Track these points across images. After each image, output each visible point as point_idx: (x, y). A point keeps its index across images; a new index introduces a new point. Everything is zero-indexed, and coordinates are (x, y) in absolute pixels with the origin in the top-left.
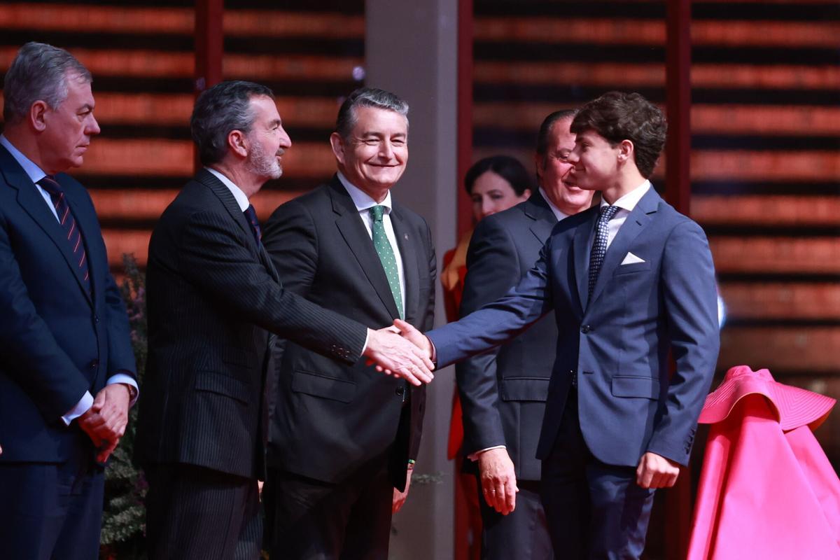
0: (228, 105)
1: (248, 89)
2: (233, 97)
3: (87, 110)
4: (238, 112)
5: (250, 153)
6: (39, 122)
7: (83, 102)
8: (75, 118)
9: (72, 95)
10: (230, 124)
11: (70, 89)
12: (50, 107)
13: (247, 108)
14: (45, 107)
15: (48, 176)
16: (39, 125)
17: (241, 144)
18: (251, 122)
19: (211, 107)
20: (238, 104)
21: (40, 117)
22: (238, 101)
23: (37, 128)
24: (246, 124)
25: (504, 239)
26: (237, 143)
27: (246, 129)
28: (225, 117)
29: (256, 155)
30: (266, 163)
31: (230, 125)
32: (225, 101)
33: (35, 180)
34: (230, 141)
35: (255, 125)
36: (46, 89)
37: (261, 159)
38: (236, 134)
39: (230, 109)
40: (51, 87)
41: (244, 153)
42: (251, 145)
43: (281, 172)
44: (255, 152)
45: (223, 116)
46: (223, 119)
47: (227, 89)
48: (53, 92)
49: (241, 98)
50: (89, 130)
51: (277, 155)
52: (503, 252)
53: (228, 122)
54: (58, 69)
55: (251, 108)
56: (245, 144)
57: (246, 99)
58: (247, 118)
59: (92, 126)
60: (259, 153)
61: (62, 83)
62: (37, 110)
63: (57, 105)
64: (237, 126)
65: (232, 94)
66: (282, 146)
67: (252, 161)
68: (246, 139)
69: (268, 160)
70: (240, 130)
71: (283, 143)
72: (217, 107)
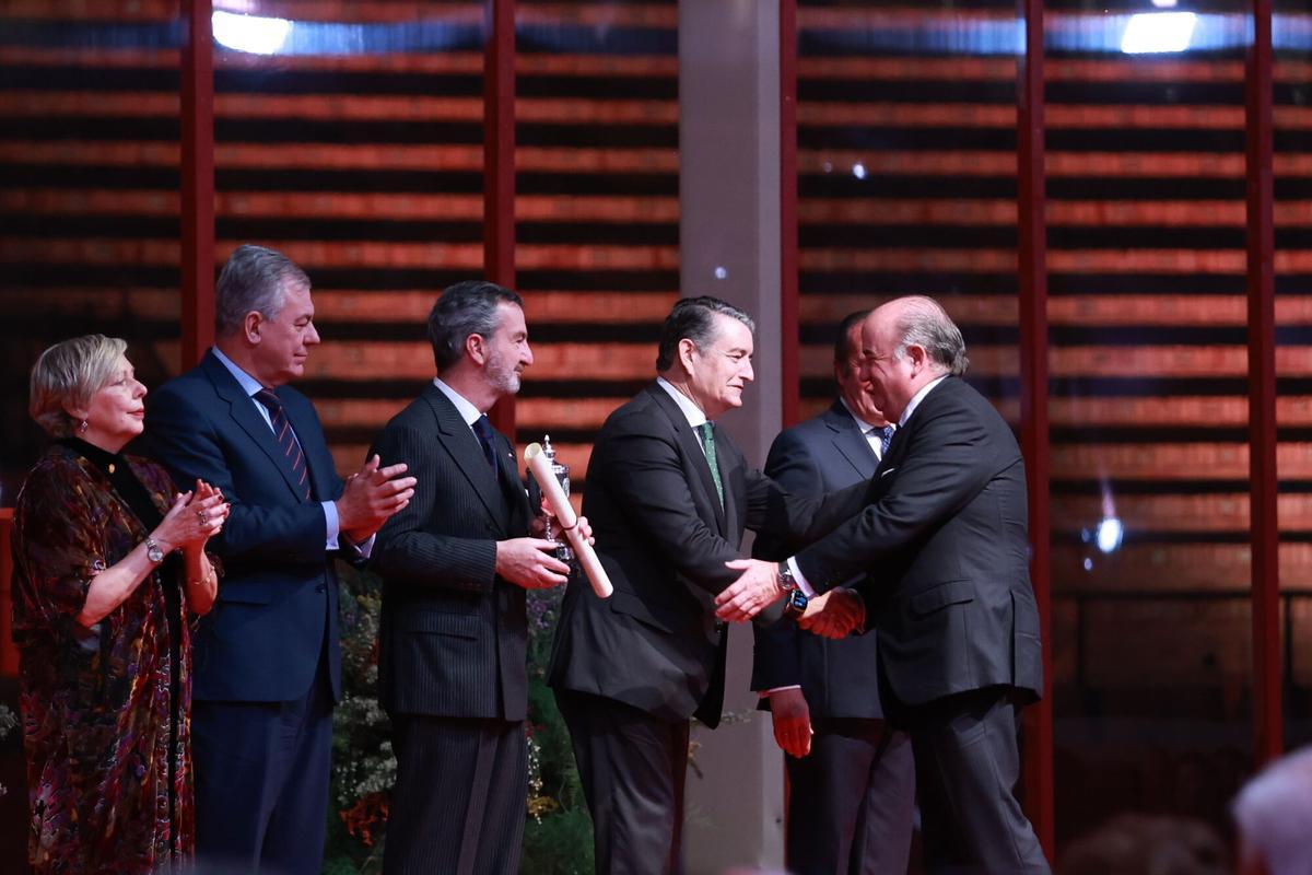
0: (473, 305)
1: (498, 293)
2: (479, 298)
3: (305, 320)
4: (482, 315)
5: (487, 361)
6: (253, 334)
7: (303, 312)
8: (293, 329)
9: (289, 304)
10: (471, 327)
11: (286, 298)
12: (266, 318)
13: (493, 312)
14: (260, 318)
15: (265, 388)
16: (253, 337)
17: (479, 350)
18: (496, 329)
19: (454, 304)
20: (486, 308)
21: (255, 328)
22: (485, 303)
23: (251, 340)
24: (489, 329)
25: (805, 453)
26: (475, 349)
27: (487, 335)
28: (467, 318)
29: (492, 365)
30: (504, 377)
31: (469, 328)
32: (472, 300)
33: (251, 394)
34: (468, 345)
35: (499, 332)
36: (261, 299)
37: (499, 370)
38: (476, 339)
39: (476, 310)
40: (266, 297)
41: (481, 361)
42: (490, 352)
43: (518, 388)
44: (493, 362)
45: (465, 316)
46: (465, 319)
47: (474, 290)
48: (268, 301)
49: (488, 300)
50: (308, 339)
51: (515, 370)
52: (804, 468)
53: (468, 323)
54: (274, 277)
55: (497, 313)
56: (483, 349)
57: (494, 302)
58: (491, 323)
59: (311, 337)
60: (498, 364)
61: (278, 291)
62: (252, 322)
63: (272, 316)
64: (478, 329)
65: (479, 295)
66: (522, 363)
67: (489, 371)
68: (486, 344)
69: (506, 373)
70: (481, 335)
71: (524, 358)
72: (462, 305)
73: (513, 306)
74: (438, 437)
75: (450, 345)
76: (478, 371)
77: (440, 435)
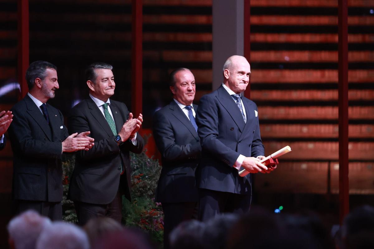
0: (38, 69)
2: (40, 67)
4: (41, 72)
5: (42, 87)
13: (44, 71)
17: (40, 83)
18: (45, 77)
19: (32, 68)
20: (42, 70)
22: (42, 68)
24: (43, 77)
26: (38, 83)
27: (42, 79)
28: (36, 73)
29: (44, 88)
30: (48, 92)
31: (37, 76)
32: (38, 67)
34: (36, 81)
35: (46, 78)
37: (46, 90)
38: (38, 79)
39: (38, 71)
41: (40, 87)
42: (43, 84)
45: (35, 72)
49: (43, 67)
51: (52, 90)
53: (36, 75)
55: (46, 72)
56: (41, 83)
57: (45, 68)
58: (43, 75)
60: (45, 88)
64: (39, 76)
65: (40, 66)
66: (54, 87)
67: (43, 90)
68: (42, 82)
69: (48, 91)
70: (40, 78)
71: (56, 86)
72: (35, 69)
73: (52, 69)
74: (27, 111)
75: (30, 81)
76: (39, 90)
77: (28, 111)
